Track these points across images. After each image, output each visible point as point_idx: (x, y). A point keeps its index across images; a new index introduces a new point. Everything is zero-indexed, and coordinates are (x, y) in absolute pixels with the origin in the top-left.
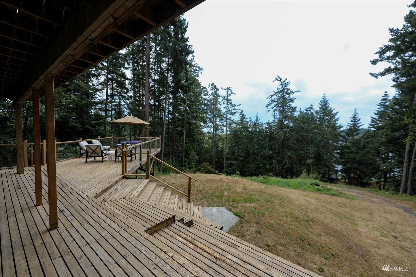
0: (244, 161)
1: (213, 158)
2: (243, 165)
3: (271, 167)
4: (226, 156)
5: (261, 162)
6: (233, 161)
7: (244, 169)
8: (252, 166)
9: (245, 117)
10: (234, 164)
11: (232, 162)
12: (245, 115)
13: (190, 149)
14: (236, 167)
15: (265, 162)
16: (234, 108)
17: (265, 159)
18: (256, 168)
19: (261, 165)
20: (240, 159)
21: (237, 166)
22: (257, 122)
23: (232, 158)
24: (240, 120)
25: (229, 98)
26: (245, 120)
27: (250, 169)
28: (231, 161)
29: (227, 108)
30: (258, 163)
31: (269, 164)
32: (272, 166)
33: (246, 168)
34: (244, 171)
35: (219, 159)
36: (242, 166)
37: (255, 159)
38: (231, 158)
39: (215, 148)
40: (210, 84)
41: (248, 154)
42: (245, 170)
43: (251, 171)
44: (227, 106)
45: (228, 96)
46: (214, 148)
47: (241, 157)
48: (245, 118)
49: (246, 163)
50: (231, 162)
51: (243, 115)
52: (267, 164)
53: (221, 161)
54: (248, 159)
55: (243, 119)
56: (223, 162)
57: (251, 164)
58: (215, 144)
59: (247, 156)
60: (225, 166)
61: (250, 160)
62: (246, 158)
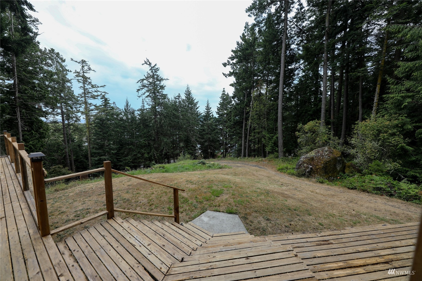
0: (118, 154)
1: (68, 157)
4: (90, 152)
5: (139, 152)
6: (102, 156)
8: (128, 158)
9: (109, 102)
11: (101, 157)
12: (108, 99)
15: (143, 151)
16: (95, 89)
17: (142, 147)
18: (135, 159)
19: (139, 155)
20: (113, 153)
22: (128, 108)
23: (101, 153)
25: (86, 75)
26: (110, 106)
27: (127, 161)
29: (84, 88)
30: (135, 153)
31: (147, 152)
32: (151, 154)
33: (121, 161)
35: (77, 157)
37: (130, 149)
38: (99, 153)
39: (71, 142)
41: (121, 144)
44: (84, 86)
45: (84, 72)
46: (68, 143)
47: (114, 150)
48: (109, 103)
49: (120, 156)
50: (100, 158)
51: (106, 100)
52: (144, 153)
53: (82, 159)
54: (122, 151)
55: (107, 104)
56: (85, 160)
57: (127, 155)
58: (69, 139)
59: (121, 148)
60: (90, 165)
61: (124, 152)
62: (120, 150)
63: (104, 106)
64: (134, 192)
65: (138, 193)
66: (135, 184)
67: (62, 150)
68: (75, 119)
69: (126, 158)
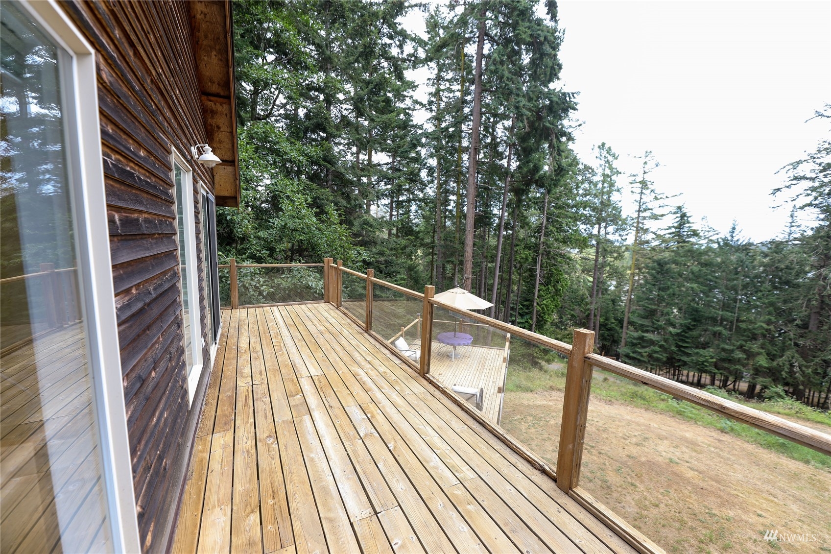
0: (682, 336)
1: (592, 317)
2: (677, 346)
3: (775, 363)
4: (629, 318)
5: (741, 347)
6: (647, 331)
7: (681, 356)
8: (707, 354)
9: (689, 219)
10: (652, 343)
11: (645, 335)
12: (688, 215)
13: (548, 310)
14: (657, 348)
15: (755, 347)
16: (660, 202)
17: (754, 337)
18: (723, 360)
19: (739, 355)
20: (670, 332)
21: (661, 346)
22: (732, 237)
23: (647, 326)
24: (674, 227)
25: (647, 177)
26: (690, 227)
27: (701, 359)
28: (643, 332)
29: (640, 203)
30: (727, 347)
31: (768, 354)
32: (780, 361)
33: (688, 355)
34: (680, 360)
35: (607, 319)
36: (675, 349)
37: (716, 335)
38: (642, 325)
39: (600, 296)
40: (597, 146)
41: (696, 318)
42: (685, 358)
43: (703, 364)
44: (641, 198)
45: (645, 173)
46: (597, 294)
47: (674, 326)
48: (688, 222)
49: (687, 342)
50: (643, 336)
51: (683, 216)
52: (759, 354)
53: (613, 325)
54: (695, 333)
55: (684, 224)
56: (618, 328)
57: (705, 346)
58: (599, 287)
59: (694, 325)
60: (623, 341)
61: (700, 335)
62: (690, 329)
63: (676, 228)
64: (628, 477)
65: (632, 485)
66: (643, 459)
67: (587, 304)
68: (615, 255)
69: (701, 351)
